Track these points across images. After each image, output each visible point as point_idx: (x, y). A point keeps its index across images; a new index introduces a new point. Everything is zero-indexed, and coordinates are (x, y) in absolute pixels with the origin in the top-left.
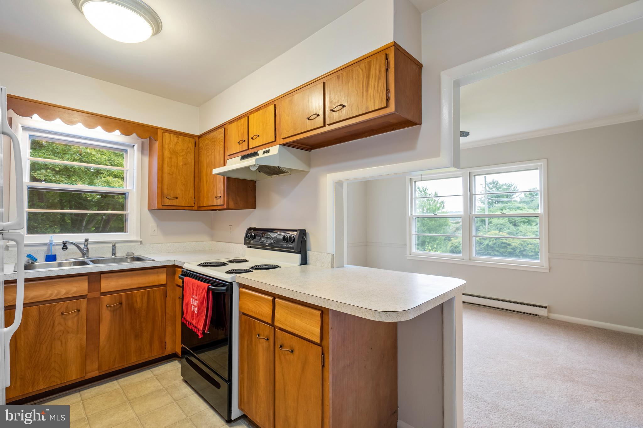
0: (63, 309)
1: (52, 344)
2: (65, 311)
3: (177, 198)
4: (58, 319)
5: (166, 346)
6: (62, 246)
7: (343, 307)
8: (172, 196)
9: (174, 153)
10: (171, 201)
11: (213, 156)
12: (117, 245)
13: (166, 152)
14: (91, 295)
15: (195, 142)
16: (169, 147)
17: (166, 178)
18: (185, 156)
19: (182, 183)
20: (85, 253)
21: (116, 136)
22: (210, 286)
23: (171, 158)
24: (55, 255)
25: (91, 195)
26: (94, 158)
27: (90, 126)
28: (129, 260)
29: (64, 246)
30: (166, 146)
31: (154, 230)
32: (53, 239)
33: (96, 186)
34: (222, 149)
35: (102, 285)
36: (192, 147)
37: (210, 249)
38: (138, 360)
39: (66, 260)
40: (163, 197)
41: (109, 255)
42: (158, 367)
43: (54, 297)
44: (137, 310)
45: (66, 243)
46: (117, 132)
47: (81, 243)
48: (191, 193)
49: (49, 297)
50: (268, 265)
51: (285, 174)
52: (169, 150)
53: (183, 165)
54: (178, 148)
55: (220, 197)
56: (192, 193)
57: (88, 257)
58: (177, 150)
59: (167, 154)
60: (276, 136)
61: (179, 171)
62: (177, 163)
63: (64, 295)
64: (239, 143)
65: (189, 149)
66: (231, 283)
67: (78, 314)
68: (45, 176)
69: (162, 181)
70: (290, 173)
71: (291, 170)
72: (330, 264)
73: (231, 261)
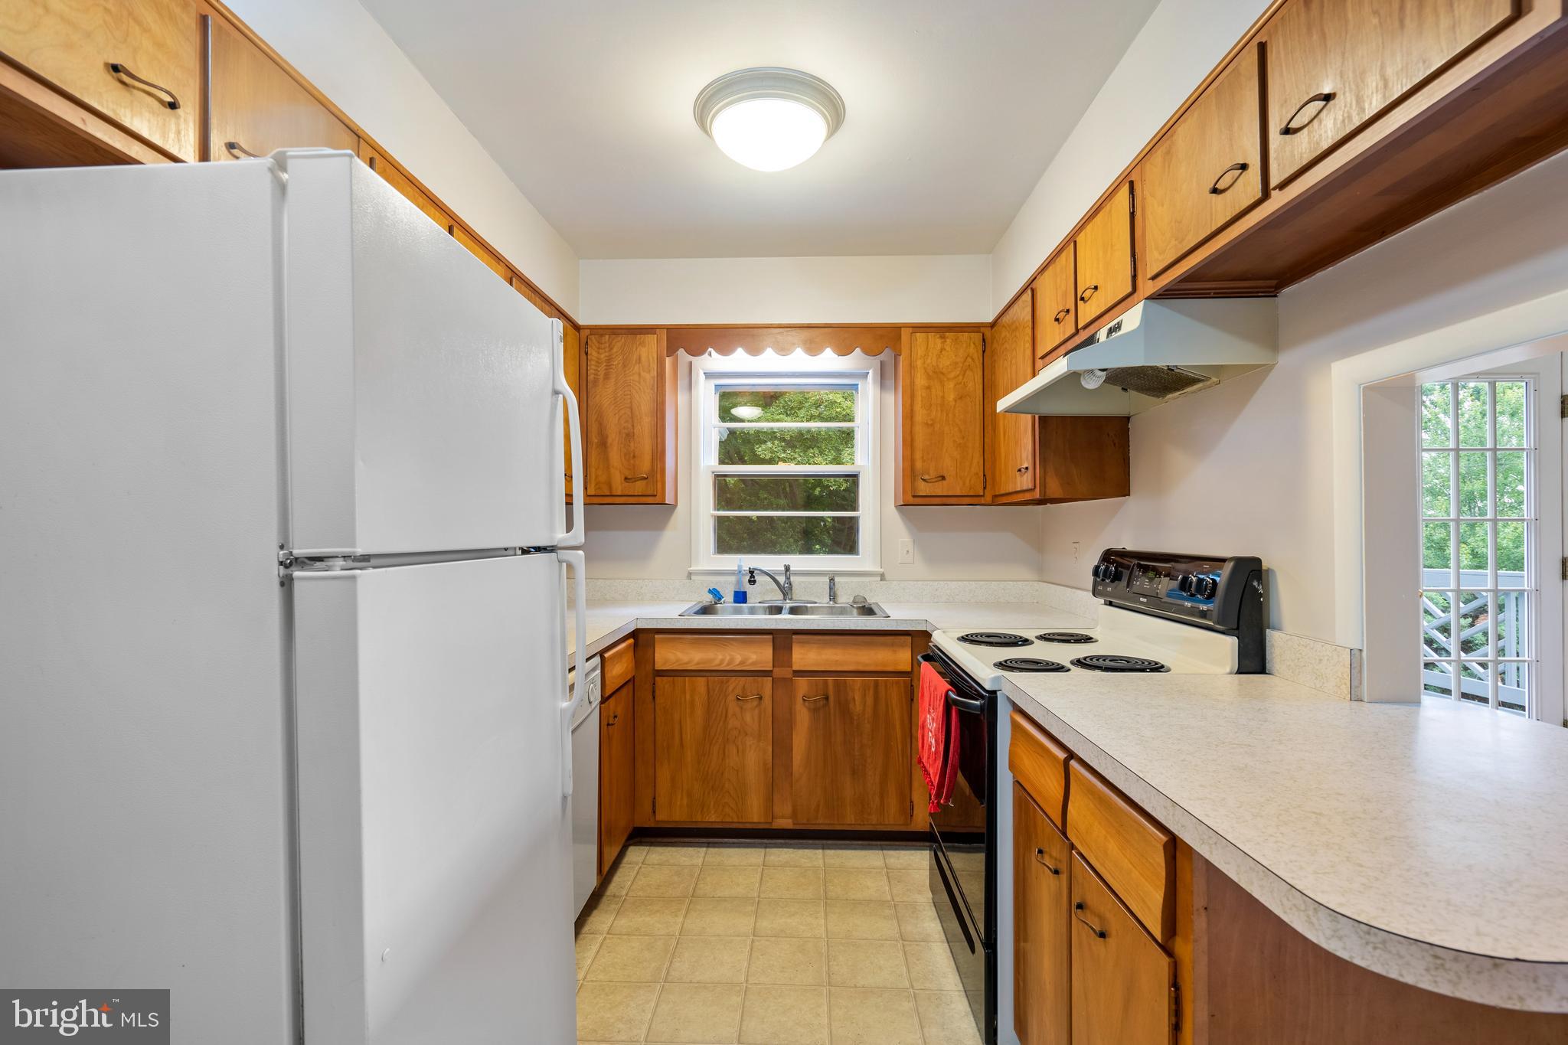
0: (738, 691)
1: (725, 747)
2: (741, 694)
3: (943, 478)
4: (733, 707)
5: (912, 809)
6: (748, 578)
7: (1213, 846)
8: (933, 474)
9: (936, 375)
10: (930, 484)
11: (1014, 367)
12: (837, 579)
13: (919, 375)
14: (779, 672)
15: (984, 340)
16: (924, 363)
17: (920, 433)
18: (961, 377)
19: (954, 441)
20: (786, 591)
21: (829, 360)
22: (952, 691)
23: (929, 388)
24: (746, 592)
25: (835, 481)
26: (838, 410)
27: (813, 349)
28: (855, 611)
29: (751, 577)
30: (919, 363)
31: (908, 551)
32: (742, 564)
33: (843, 464)
34: (1029, 345)
35: (794, 656)
36: (975, 355)
37: (1035, 601)
38: (859, 823)
39: (760, 603)
40: (915, 477)
41: (824, 600)
42: (898, 851)
43: (725, 666)
44: (855, 718)
45: (753, 572)
46: (829, 353)
47: (780, 574)
48: (976, 467)
49: (719, 665)
50: (1128, 660)
51: (1200, 385)
52: (925, 369)
53: (956, 401)
54: (945, 362)
55: (1027, 468)
56: (978, 463)
57: (791, 599)
58: (941, 366)
59: (920, 381)
60: (1134, 277)
61: (947, 415)
62: (943, 397)
63: (738, 665)
64: (1057, 320)
65: (969, 360)
66: (994, 692)
67: (759, 705)
68: (771, 452)
69: (912, 440)
70: (1214, 379)
71: (1218, 369)
72: (1345, 684)
73: (1047, 636)
